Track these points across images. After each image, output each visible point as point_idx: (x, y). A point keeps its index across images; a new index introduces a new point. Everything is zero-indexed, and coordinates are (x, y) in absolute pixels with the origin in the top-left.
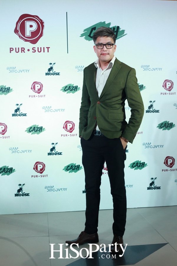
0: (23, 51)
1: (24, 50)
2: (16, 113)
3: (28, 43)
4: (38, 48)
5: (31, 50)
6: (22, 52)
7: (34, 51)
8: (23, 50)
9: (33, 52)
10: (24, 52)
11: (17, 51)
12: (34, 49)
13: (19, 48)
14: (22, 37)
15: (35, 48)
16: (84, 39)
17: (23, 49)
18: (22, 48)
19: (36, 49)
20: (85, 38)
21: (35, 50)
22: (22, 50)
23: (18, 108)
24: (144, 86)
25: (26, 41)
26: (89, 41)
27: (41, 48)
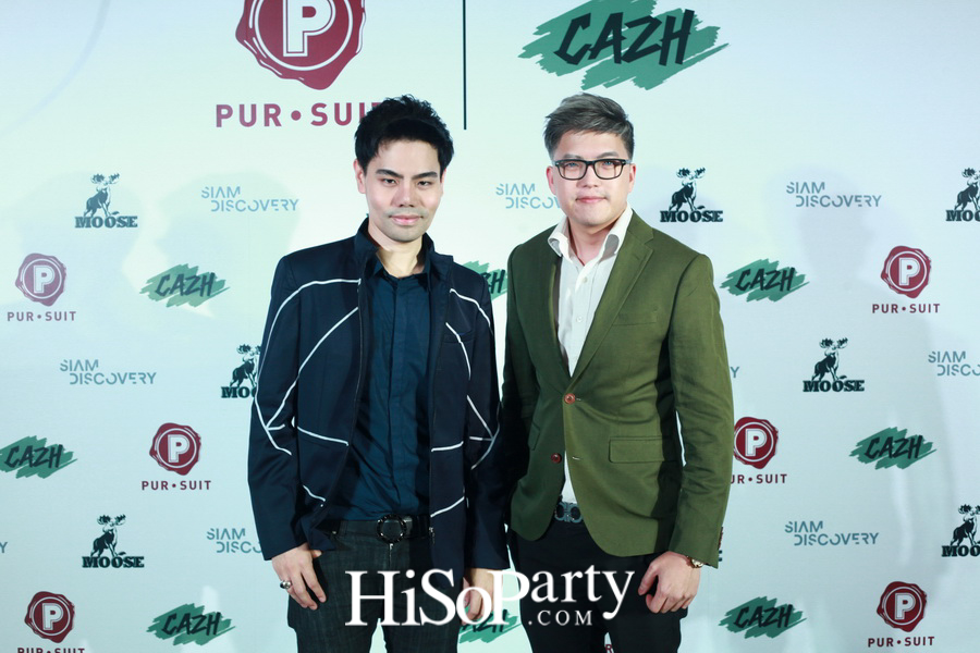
0: (271, 120)
1: (275, 117)
2: (240, 382)
3: (296, 84)
4: (337, 106)
5: (307, 116)
6: (267, 124)
7: (320, 119)
8: (272, 114)
9: (314, 123)
10: (278, 123)
11: (248, 119)
12: (319, 110)
13: (254, 107)
14: (269, 61)
15: (323, 106)
16: (539, 67)
17: (272, 111)
18: (267, 107)
19: (329, 111)
20: (541, 62)
21: (324, 116)
22: (267, 116)
23: (247, 363)
24: (797, 275)
25: (287, 74)
26: (559, 74)
27: (349, 106)
